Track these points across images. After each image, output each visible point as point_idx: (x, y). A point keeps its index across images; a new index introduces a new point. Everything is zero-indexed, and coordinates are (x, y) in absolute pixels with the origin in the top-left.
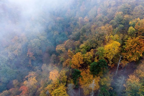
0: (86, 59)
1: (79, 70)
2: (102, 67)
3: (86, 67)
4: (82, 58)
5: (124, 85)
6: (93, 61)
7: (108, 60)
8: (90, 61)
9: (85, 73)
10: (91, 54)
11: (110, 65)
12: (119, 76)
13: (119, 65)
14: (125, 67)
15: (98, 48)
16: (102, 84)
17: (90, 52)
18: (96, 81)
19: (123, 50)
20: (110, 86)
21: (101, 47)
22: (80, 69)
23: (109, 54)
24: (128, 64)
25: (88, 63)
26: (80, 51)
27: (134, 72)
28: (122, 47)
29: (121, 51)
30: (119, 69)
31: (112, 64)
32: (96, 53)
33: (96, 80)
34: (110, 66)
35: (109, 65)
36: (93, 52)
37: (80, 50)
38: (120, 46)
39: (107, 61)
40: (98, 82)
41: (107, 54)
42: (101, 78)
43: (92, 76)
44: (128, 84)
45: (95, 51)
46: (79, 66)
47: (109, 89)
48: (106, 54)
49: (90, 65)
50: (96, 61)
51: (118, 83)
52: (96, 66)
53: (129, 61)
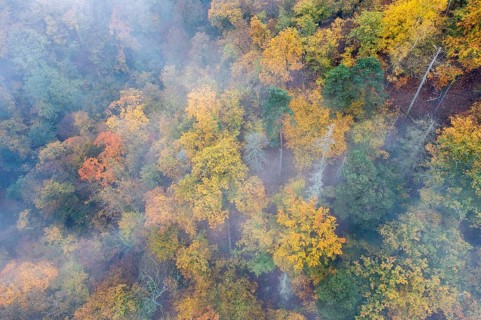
0: (314, 54)
1: (284, 91)
2: (365, 85)
3: (311, 84)
4: (300, 50)
5: (428, 147)
6: (337, 64)
7: (389, 63)
8: (325, 62)
9: (305, 104)
10: (332, 35)
11: (395, 79)
12: (416, 118)
13: (424, 79)
14: (444, 88)
15: (360, 14)
16: (356, 141)
17: (328, 30)
18: (338, 131)
19: (453, 27)
20: (381, 149)
21: (372, 13)
22: (288, 89)
23: (398, 39)
24: (457, 77)
25: (316, 68)
26: (293, 25)
27: (473, 108)
28: (451, 15)
29: (444, 31)
30: (422, 93)
31: (402, 75)
32: (352, 35)
33: (340, 126)
34: (392, 84)
35: (389, 78)
36: (339, 29)
37: (293, 19)
38: (444, 12)
39: (384, 64)
40: (345, 133)
41: (390, 41)
42: (355, 120)
43: (327, 115)
44: (443, 146)
45: (348, 28)
46: (286, 76)
47: (378, 155)
48: (388, 38)
49: (324, 77)
50: (346, 64)
51: (410, 139)
52: (345, 79)
53: (464, 70)
